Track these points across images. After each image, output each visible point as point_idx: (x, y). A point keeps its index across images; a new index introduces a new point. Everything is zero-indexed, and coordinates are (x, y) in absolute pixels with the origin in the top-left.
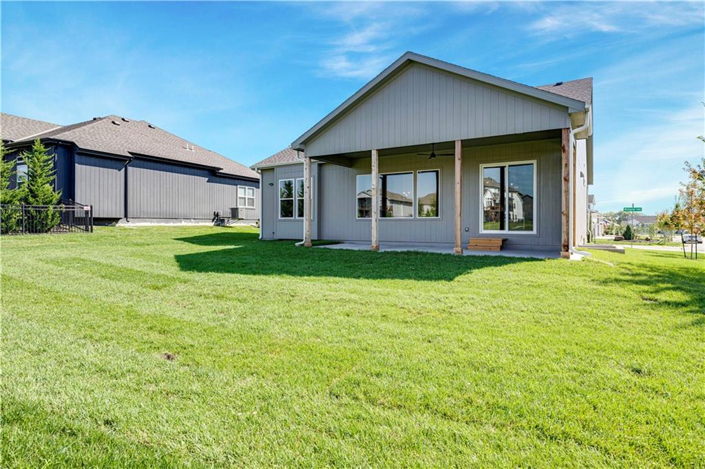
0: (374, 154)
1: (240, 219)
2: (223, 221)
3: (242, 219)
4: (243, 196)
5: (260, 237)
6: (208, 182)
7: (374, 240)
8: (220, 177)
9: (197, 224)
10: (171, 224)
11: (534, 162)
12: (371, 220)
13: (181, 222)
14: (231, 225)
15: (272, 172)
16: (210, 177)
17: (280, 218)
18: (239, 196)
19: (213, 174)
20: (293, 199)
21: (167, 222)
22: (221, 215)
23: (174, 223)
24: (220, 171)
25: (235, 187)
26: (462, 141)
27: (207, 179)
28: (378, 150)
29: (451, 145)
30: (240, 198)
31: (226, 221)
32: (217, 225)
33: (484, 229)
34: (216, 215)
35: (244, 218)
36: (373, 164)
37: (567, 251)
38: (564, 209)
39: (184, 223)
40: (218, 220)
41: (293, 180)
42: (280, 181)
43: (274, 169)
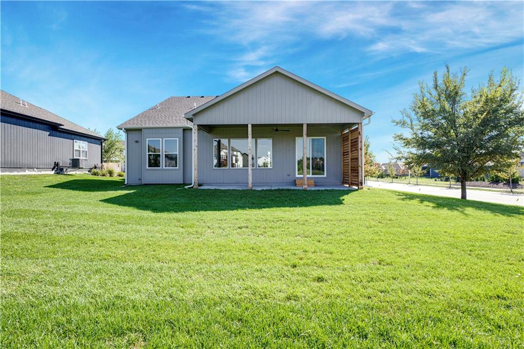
0: (250, 126)
1: (80, 168)
2: (62, 170)
3: (82, 168)
4: (78, 149)
5: (126, 183)
6: (49, 135)
7: (250, 182)
8: (60, 132)
9: (39, 173)
10: (16, 173)
11: (325, 138)
12: (248, 169)
13: (25, 171)
14: (69, 173)
15: (140, 132)
16: (51, 131)
17: (147, 168)
18: (75, 148)
19: (54, 128)
20: (161, 153)
21: (11, 172)
22: (61, 164)
23: (18, 172)
24: (62, 127)
25: (72, 141)
26: (307, 124)
27: (49, 133)
28: (252, 125)
29: (302, 125)
30: (76, 150)
31: (65, 170)
32: (57, 173)
33: (298, 174)
34: (56, 164)
35: (84, 167)
36: (249, 133)
37: (362, 185)
38: (360, 164)
39: (27, 172)
40: (58, 169)
41: (161, 139)
42: (147, 139)
43: (141, 130)
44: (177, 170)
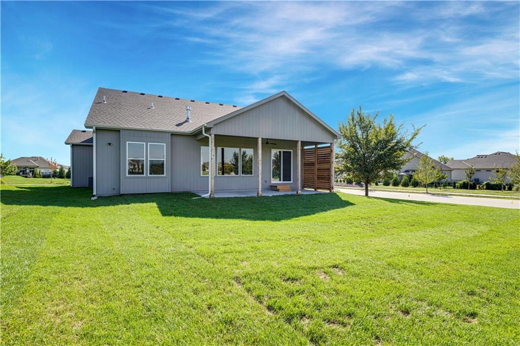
5: (95, 194)
11: (292, 151)
17: (127, 175)
20: (144, 159)
26: (301, 141)
37: (333, 189)
41: (145, 143)
42: (127, 142)
43: (119, 131)
44: (164, 177)
